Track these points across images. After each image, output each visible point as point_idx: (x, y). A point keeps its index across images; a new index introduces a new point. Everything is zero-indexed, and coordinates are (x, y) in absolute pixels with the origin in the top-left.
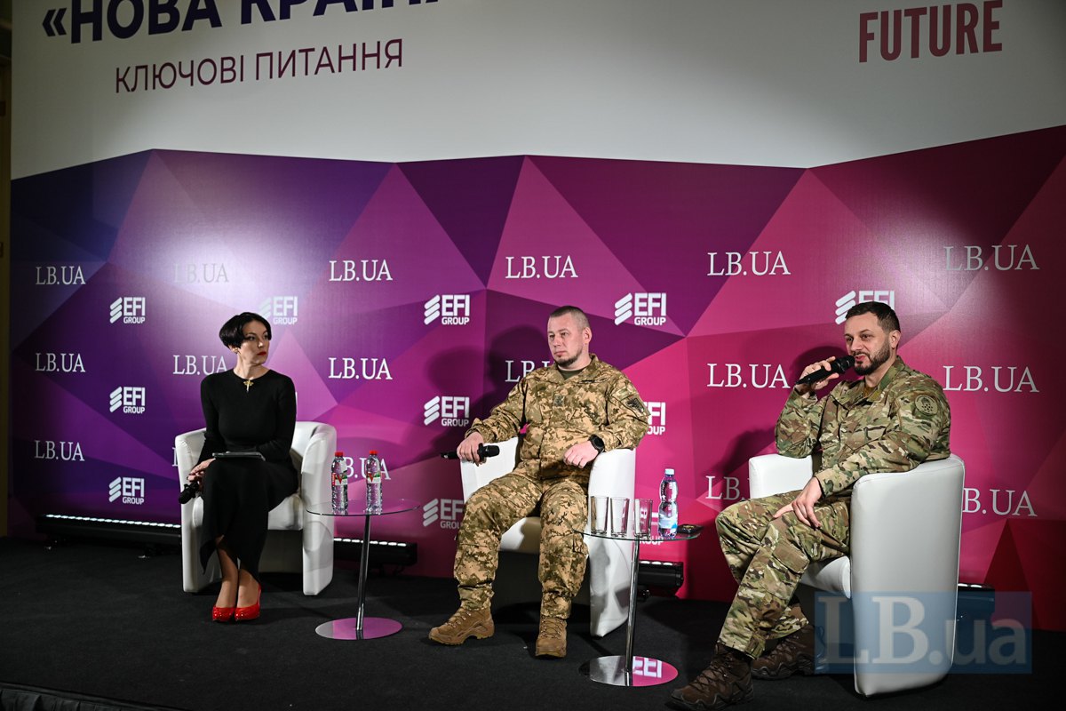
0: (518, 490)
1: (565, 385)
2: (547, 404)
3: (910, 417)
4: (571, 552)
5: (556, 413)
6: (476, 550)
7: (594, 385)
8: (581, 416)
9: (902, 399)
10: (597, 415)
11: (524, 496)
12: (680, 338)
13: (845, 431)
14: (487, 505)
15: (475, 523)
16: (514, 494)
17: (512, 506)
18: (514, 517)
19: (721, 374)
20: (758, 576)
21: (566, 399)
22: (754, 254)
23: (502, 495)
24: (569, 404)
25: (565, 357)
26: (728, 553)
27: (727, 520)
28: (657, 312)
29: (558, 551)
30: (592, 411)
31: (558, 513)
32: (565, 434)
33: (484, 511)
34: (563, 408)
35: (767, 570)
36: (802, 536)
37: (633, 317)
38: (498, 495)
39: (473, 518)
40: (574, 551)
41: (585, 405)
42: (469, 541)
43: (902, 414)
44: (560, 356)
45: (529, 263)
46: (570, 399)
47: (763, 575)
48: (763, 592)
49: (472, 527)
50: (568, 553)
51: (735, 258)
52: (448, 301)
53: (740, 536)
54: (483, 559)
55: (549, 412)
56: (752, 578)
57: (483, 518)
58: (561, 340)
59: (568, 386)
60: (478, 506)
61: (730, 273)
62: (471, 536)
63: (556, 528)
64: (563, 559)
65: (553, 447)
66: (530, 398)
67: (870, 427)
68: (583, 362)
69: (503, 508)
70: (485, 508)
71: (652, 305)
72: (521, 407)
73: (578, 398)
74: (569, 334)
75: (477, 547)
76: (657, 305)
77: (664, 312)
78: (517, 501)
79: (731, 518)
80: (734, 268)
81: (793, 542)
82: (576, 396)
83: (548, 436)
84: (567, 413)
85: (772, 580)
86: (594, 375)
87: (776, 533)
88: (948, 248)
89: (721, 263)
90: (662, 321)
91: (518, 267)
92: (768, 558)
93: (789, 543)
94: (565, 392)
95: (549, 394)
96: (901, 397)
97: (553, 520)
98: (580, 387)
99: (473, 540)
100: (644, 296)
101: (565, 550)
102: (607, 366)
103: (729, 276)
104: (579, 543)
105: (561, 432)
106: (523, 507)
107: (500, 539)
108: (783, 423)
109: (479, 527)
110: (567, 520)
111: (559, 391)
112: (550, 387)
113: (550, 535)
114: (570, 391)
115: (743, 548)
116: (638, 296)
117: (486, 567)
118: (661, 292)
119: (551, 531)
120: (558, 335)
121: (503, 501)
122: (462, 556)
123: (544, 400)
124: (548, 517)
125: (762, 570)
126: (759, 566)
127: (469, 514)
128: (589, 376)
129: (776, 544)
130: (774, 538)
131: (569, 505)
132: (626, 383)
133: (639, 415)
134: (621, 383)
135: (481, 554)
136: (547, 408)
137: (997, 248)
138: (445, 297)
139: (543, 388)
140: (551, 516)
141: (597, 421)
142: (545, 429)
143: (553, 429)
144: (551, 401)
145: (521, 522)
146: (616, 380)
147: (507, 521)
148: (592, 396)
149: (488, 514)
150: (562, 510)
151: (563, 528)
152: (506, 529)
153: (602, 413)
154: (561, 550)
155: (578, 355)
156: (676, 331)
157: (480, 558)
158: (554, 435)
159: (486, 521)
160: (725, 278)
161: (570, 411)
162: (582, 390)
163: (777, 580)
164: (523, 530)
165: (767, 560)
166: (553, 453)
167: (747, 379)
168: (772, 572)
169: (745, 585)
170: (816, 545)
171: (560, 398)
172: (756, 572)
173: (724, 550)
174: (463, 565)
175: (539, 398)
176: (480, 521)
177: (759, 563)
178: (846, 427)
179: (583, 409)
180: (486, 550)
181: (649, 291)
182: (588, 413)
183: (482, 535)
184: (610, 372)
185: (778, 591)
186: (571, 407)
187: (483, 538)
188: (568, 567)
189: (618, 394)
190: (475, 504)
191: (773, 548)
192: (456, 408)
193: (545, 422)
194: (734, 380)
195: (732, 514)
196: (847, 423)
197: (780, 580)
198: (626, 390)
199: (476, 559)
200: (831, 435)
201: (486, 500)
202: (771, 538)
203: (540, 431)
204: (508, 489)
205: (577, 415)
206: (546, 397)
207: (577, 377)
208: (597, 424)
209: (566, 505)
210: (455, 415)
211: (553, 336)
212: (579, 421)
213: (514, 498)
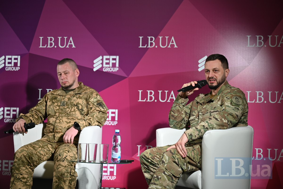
0: (43, 147)
1: (67, 96)
2: (58, 105)
3: (230, 105)
4: (69, 175)
5: (62, 110)
6: (21, 176)
7: (81, 96)
8: (74, 111)
9: (226, 98)
10: (82, 110)
11: (45, 150)
12: (125, 78)
13: (201, 114)
14: (26, 153)
15: (20, 162)
16: (40, 149)
17: (39, 155)
18: (40, 160)
19: (145, 96)
20: (158, 179)
21: (67, 103)
22: (161, 38)
23: (34, 149)
24: (68, 105)
25: (67, 84)
26: (145, 172)
27: (145, 156)
28: (114, 65)
29: (62, 175)
30: (80, 108)
31: (63, 155)
32: (67, 120)
33: (25, 156)
34: (66, 107)
35: (162, 176)
36: (179, 159)
37: (102, 67)
38: (32, 149)
39: (19, 160)
40: (70, 175)
41: (77, 105)
42: (17, 172)
43: (226, 104)
44: (65, 84)
45: (51, 40)
46: (69, 102)
47: (161, 178)
48: (160, 186)
49: (18, 165)
50: (67, 175)
51: (151, 39)
52: (9, 59)
53: (151, 163)
54: (25, 180)
55: (58, 109)
56: (156, 180)
57: (24, 160)
58: (65, 76)
59: (68, 96)
60: (22, 154)
61: (149, 46)
62: (18, 169)
63: (62, 163)
64: (65, 179)
65: (60, 126)
66: (49, 103)
67: (212, 111)
68: (76, 86)
69: (34, 155)
70: (25, 155)
71: (112, 62)
72: (44, 108)
73: (73, 102)
74: (69, 73)
75: (21, 174)
76: (114, 61)
77: (117, 65)
78: (42, 152)
79: (146, 155)
80: (151, 44)
81: (175, 162)
82: (72, 101)
83: (58, 121)
84: (67, 109)
85: (165, 180)
86: (81, 91)
87: (167, 158)
88: (249, 37)
89: (145, 42)
90: (116, 69)
91: (45, 42)
92: (163, 170)
93: (173, 162)
94: (66, 99)
95: (59, 101)
96: (226, 97)
97: (60, 159)
98: (74, 97)
99: (19, 171)
100: (108, 57)
101: (66, 174)
102: (88, 87)
103: (149, 48)
104: (73, 171)
105: (65, 119)
106: (45, 156)
107: (33, 171)
108: (173, 112)
109: (22, 164)
110: (67, 159)
111: (64, 99)
112: (59, 97)
113: (58, 167)
114: (69, 99)
115: (152, 169)
116: (105, 57)
117: (26, 184)
118: (116, 55)
119: (59, 165)
120: (63, 74)
121: (34, 152)
122: (14, 180)
123: (56, 104)
124: (58, 158)
125: (160, 176)
126: (159, 174)
127: (17, 158)
128: (79, 91)
129: (167, 163)
130: (166, 161)
131: (68, 152)
132: (97, 95)
133: (102, 110)
134: (94, 95)
135: (24, 178)
136: (58, 108)
137: (270, 36)
138: (7, 57)
139: (56, 98)
140: (59, 157)
141: (83, 113)
142: (57, 118)
143: (61, 118)
144: (59, 104)
145: (44, 163)
146: (92, 93)
147: (36, 161)
148: (80, 101)
149: (27, 158)
150: (65, 154)
151: (66, 163)
152: (36, 166)
153: (85, 109)
154: (64, 174)
155: (73, 83)
156: (123, 74)
157: (23, 180)
158: (61, 121)
159: (26, 161)
160: (147, 49)
161: (69, 108)
162: (75, 98)
163: (167, 180)
164: (45, 167)
165: (163, 171)
166: (60, 129)
167: (157, 97)
168: (165, 176)
169: (152, 183)
170: (185, 164)
171: (64, 102)
172: (157, 177)
173: (143, 171)
174: (15, 184)
175: (53, 103)
176: (23, 161)
177: (159, 172)
178: (202, 112)
179: (76, 107)
180: (26, 176)
181: (110, 55)
182: (78, 109)
183: (24, 168)
184: (89, 90)
185: (168, 186)
186: (70, 107)
187: (24, 170)
188: (67, 183)
189: (92, 100)
190: (20, 153)
191: (166, 165)
192: (12, 113)
193: (56, 114)
194: (151, 98)
195: (147, 153)
196: (203, 110)
197: (169, 180)
198: (96, 98)
199: (21, 181)
200: (195, 117)
201: (25, 151)
202: (164, 161)
203: (54, 119)
204: (37, 146)
205: (73, 110)
206: (57, 102)
207: (72, 92)
208: (82, 114)
209: (67, 152)
210: (11, 117)
211: (61, 74)
212: (74, 113)
213: (40, 150)
